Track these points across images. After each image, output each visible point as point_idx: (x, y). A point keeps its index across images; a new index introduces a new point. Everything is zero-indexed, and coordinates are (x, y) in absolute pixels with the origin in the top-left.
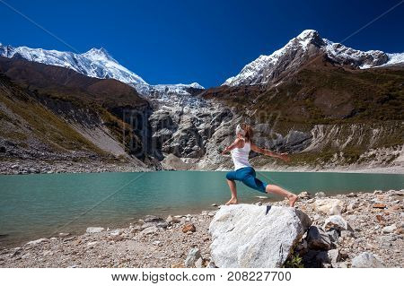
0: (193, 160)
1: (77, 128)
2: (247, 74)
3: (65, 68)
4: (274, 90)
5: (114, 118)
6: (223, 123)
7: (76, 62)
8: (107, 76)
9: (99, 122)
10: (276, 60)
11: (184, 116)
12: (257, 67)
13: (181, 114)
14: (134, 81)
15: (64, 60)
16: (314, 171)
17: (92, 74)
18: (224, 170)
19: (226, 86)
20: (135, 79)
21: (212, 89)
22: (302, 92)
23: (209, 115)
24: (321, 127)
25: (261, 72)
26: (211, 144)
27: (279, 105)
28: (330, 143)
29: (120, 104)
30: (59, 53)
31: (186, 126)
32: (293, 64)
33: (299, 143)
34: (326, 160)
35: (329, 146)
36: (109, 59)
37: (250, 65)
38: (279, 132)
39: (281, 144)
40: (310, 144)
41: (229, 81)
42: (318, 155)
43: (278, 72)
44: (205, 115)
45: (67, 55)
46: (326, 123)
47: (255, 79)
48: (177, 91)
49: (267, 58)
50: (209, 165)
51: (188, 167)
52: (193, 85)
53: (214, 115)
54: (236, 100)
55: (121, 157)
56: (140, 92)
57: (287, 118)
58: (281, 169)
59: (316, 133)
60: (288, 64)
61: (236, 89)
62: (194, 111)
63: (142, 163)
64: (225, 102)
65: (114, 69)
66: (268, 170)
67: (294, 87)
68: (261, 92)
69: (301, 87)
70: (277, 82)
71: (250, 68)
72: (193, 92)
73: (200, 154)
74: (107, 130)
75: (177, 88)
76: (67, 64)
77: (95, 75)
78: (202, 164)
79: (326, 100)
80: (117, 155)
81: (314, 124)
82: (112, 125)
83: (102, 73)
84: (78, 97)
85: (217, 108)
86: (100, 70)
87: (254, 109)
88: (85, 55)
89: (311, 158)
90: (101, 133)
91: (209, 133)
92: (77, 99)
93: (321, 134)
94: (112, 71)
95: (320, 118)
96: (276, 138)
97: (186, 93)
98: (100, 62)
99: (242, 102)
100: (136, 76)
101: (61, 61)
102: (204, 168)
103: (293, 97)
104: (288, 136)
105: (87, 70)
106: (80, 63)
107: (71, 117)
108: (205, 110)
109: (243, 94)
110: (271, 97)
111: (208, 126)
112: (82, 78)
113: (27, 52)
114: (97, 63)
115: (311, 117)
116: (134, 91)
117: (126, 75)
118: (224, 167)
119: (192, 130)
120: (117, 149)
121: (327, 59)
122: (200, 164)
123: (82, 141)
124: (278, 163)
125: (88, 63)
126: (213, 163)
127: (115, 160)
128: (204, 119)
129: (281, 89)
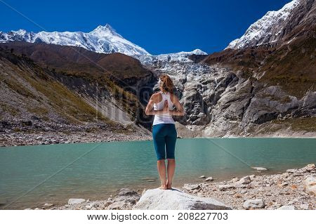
0: (199, 128)
1: (88, 101)
2: (253, 34)
3: (76, 47)
4: (285, 48)
5: (121, 90)
6: (227, 89)
7: (86, 41)
8: (113, 51)
9: (108, 94)
10: (287, 14)
11: (188, 84)
12: (264, 25)
13: (185, 81)
14: (138, 53)
15: (74, 39)
17: (99, 50)
18: (232, 137)
19: (230, 50)
20: (138, 51)
21: (214, 54)
23: (213, 81)
25: (269, 30)
26: (215, 110)
27: (292, 64)
29: (126, 77)
30: (71, 34)
31: (192, 93)
36: (113, 34)
37: (256, 24)
38: (293, 95)
39: (296, 107)
41: (233, 44)
43: (289, 28)
44: (209, 82)
45: (77, 34)
47: (262, 39)
48: (180, 59)
49: (276, 13)
50: (215, 131)
51: (194, 134)
52: (196, 52)
53: (218, 81)
54: (242, 63)
55: (129, 126)
56: (143, 63)
57: (303, 78)
58: (297, 136)
61: (241, 52)
62: (197, 78)
63: (149, 132)
64: (229, 67)
65: (120, 44)
66: (281, 136)
67: (311, 43)
68: (270, 52)
70: (289, 39)
71: (256, 28)
72: (196, 59)
73: (206, 121)
74: (115, 102)
75: (180, 56)
76: (78, 43)
77: (102, 51)
78: (208, 131)
80: (125, 125)
83: (108, 48)
84: (88, 72)
85: (221, 73)
86: (107, 46)
87: (262, 71)
88: (92, 33)
91: (214, 99)
92: (88, 75)
94: (117, 45)
96: (289, 100)
97: (188, 60)
98: (106, 38)
99: (249, 64)
100: (140, 48)
101: (73, 41)
102: (209, 136)
104: (305, 98)
105: (95, 47)
106: (89, 41)
107: (83, 91)
108: (209, 77)
109: (249, 56)
110: (282, 57)
111: (212, 92)
112: (92, 54)
113: (45, 36)
114: (104, 39)
116: (138, 62)
117: (130, 48)
118: (231, 133)
119: (197, 97)
120: (123, 119)
122: (206, 131)
123: (93, 113)
124: (293, 129)
125: (96, 41)
126: (220, 129)
127: (125, 130)
128: (208, 85)
129: (293, 46)
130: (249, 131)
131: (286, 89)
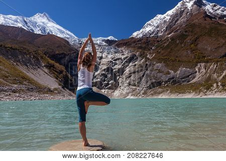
0: (110, 91)
1: (23, 70)
2: (148, 29)
3: (18, 28)
4: (167, 39)
5: (52, 62)
6: (131, 64)
7: (26, 23)
8: (48, 33)
9: (40, 65)
10: (169, 17)
11: (103, 60)
12: (155, 23)
13: (101, 58)
14: (67, 36)
15: (17, 22)
16: (199, 97)
17: (37, 31)
18: (132, 97)
19: (133, 38)
20: (68, 34)
21: (123, 40)
22: (188, 40)
23: (120, 59)
24: (203, 64)
25: (158, 27)
26: (122, 79)
27: (171, 50)
28: (210, 77)
29: (57, 52)
30: (14, 17)
31: (105, 67)
32: (181, 20)
33: (187, 77)
34: (208, 89)
35: (209, 79)
36: (49, 21)
37: (149, 22)
38: (171, 69)
39: (173, 78)
40: (194, 77)
41: (135, 34)
42: (201, 85)
43: (170, 26)
44: (118, 59)
45: (20, 18)
46: (207, 62)
47: (153, 32)
48: (98, 42)
49: (162, 16)
50: (121, 94)
52: (109, 38)
53: (124, 59)
54: (140, 48)
55: (56, 89)
56: (72, 43)
57: (178, 59)
58: (173, 96)
59: (199, 69)
60: (177, 20)
61: (140, 40)
62: (110, 56)
63: (72, 94)
64: (132, 49)
65: (54, 28)
66: (164, 97)
67: (182, 37)
68: (158, 41)
69: (187, 36)
70: (170, 33)
71: (150, 25)
72: (110, 43)
73: (115, 86)
74: (46, 70)
75: (98, 40)
76: (20, 25)
77: (40, 32)
78: (117, 93)
79: (207, 45)
80: (52, 88)
81: (197, 62)
82: (50, 67)
83: (45, 31)
84: (25, 47)
85: (126, 53)
86: (44, 29)
87: (153, 53)
88: (32, 18)
89: (196, 88)
90: (42, 72)
91: (121, 71)
92: (25, 49)
93: (203, 70)
94: (52, 29)
95: (202, 58)
96: (169, 73)
97: (104, 44)
98: (43, 23)
99: (145, 49)
100: (69, 33)
101: (15, 23)
102: (118, 97)
103: (181, 44)
104: (178, 72)
105: (34, 29)
106: (29, 24)
107: (19, 61)
108: (118, 56)
109: (145, 43)
110: (166, 45)
111: (120, 67)
112: (31, 35)
114: (41, 24)
115: (195, 58)
116: (68, 42)
117: (62, 32)
118: (132, 95)
119: (109, 70)
120: (52, 83)
121: (206, 16)
122: (115, 94)
123: (25, 78)
124: (171, 92)
125: (35, 24)
126: (124, 93)
127: (50, 91)
128: (117, 62)
129: (172, 38)
130: (143, 94)
131: (167, 66)
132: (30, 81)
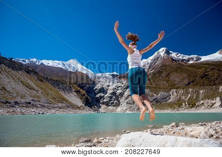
0: (115, 108)
1: (62, 93)
3: (59, 68)
4: (150, 73)
5: (79, 89)
6: (128, 90)
7: (64, 65)
8: (77, 71)
9: (72, 91)
10: (150, 61)
11: (110, 87)
13: (109, 86)
14: (88, 72)
15: (59, 64)
16: (174, 112)
17: (70, 70)
18: (129, 112)
22: (164, 74)
24: (175, 90)
26: (122, 100)
30: (58, 62)
31: (111, 91)
32: (158, 62)
33: (165, 98)
34: (179, 106)
35: (180, 99)
36: (77, 63)
38: (154, 93)
39: (156, 99)
40: (170, 99)
42: (175, 104)
43: (152, 66)
44: (120, 87)
45: (61, 62)
46: (177, 88)
48: (107, 76)
49: (146, 60)
50: (122, 110)
51: (112, 111)
52: (115, 73)
53: (124, 86)
55: (81, 106)
56: (90, 77)
57: (158, 86)
58: (157, 112)
59: (173, 93)
60: (156, 62)
62: (114, 85)
63: (91, 109)
65: (80, 68)
67: (160, 72)
69: (163, 72)
70: (151, 70)
72: (114, 76)
73: (118, 105)
74: (75, 94)
75: (107, 74)
76: (61, 66)
77: (72, 70)
78: (119, 109)
79: (175, 78)
80: (79, 106)
81: (171, 89)
82: (78, 92)
85: (125, 83)
86: (74, 68)
88: (68, 62)
89: (171, 106)
90: (73, 95)
91: (122, 94)
92: (63, 80)
93: (175, 94)
95: (173, 86)
96: (153, 96)
97: (111, 77)
100: (89, 70)
102: (120, 112)
103: (159, 77)
104: (159, 95)
105: (68, 68)
106: (66, 65)
107: (60, 88)
108: (119, 84)
110: (149, 77)
111: (121, 91)
112: (65, 71)
113: (45, 62)
115: (169, 86)
116: (88, 76)
117: (84, 70)
119: (114, 93)
120: (79, 102)
121: (173, 60)
122: (118, 109)
123: (64, 99)
124: (155, 109)
125: (70, 66)
126: (124, 109)
127: (78, 108)
128: (119, 88)
129: (154, 74)
130: (137, 110)
131: (152, 91)
132: (67, 101)
